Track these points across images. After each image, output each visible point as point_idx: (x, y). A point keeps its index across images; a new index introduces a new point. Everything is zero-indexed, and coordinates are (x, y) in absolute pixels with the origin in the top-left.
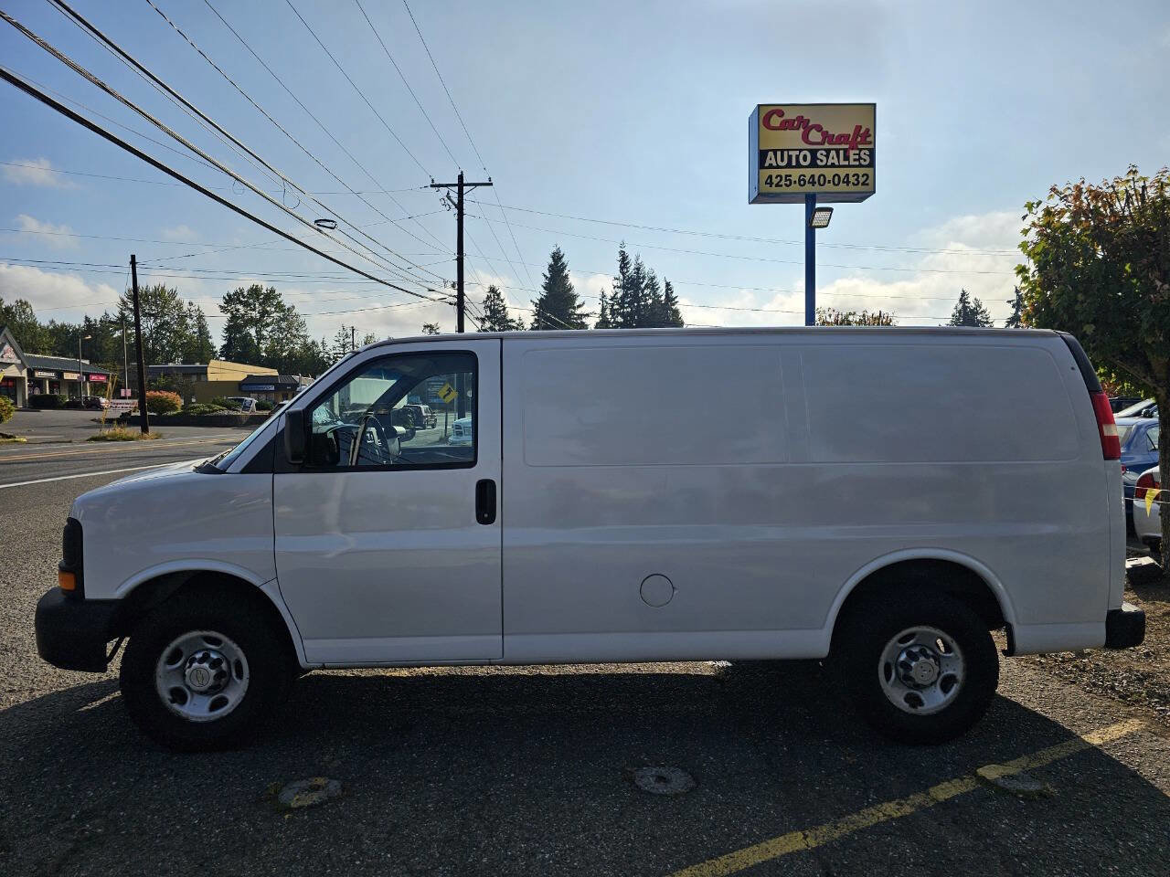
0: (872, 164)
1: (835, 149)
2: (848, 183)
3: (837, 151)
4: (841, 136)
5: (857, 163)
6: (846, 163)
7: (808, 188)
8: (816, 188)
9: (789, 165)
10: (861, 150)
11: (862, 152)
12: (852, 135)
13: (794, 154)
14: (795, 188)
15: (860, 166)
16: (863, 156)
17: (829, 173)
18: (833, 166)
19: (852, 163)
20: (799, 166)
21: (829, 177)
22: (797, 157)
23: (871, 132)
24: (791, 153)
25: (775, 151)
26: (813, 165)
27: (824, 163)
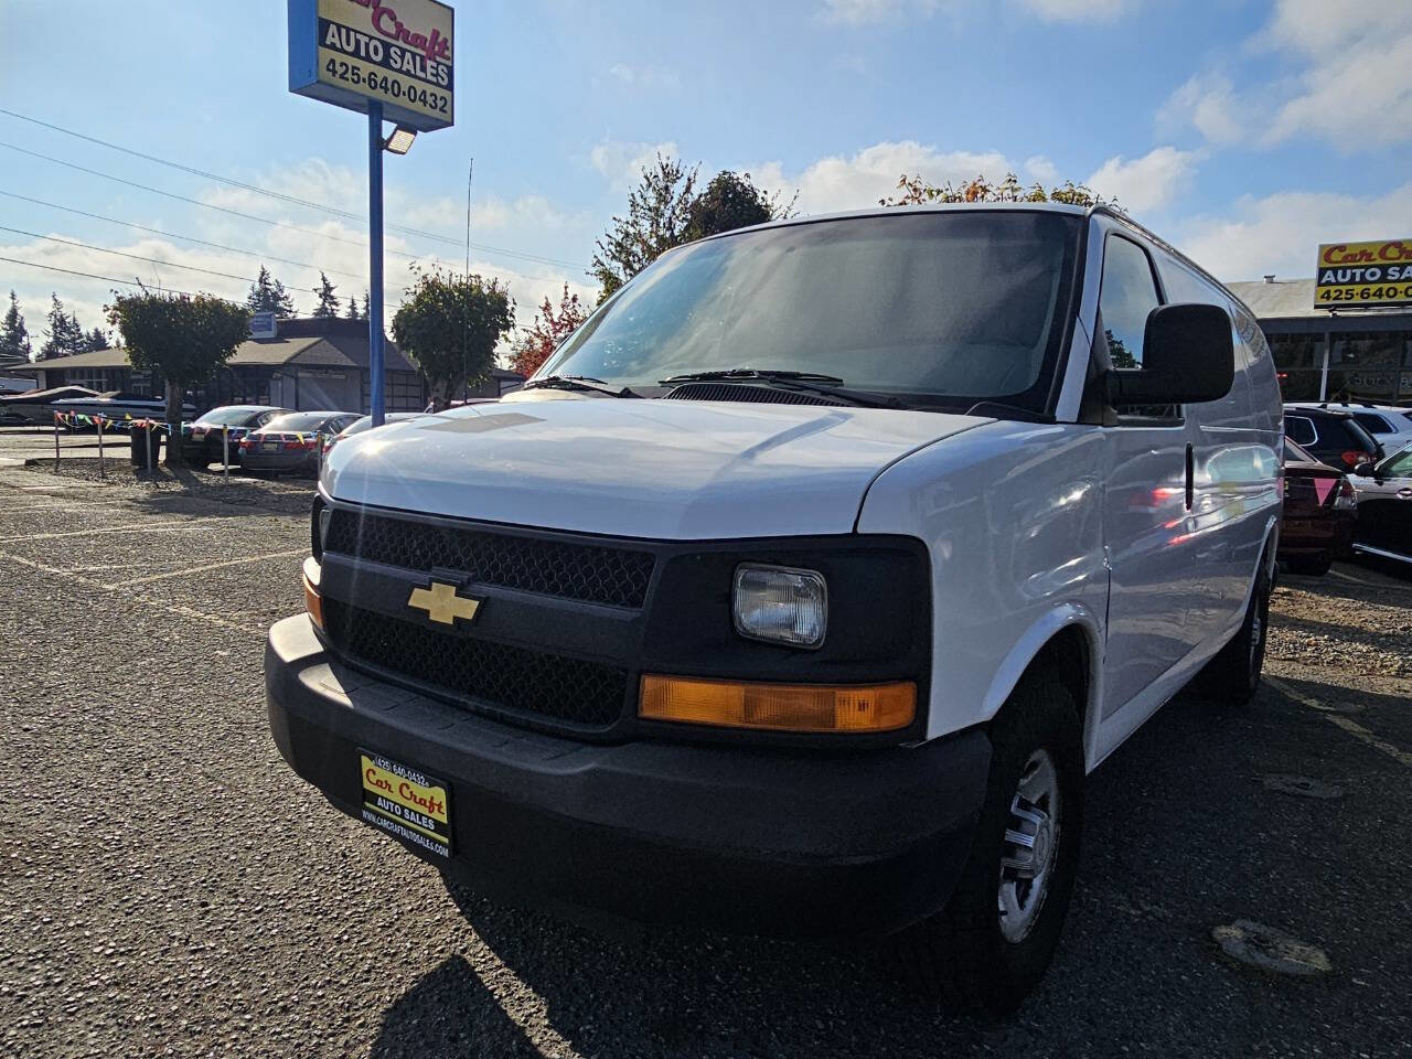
0: (450, 87)
1: (411, 52)
2: (425, 102)
3: (414, 55)
4: (417, 37)
5: (434, 80)
6: (422, 75)
7: (379, 94)
8: (389, 97)
9: (356, 54)
10: (439, 64)
11: (440, 67)
12: (429, 38)
13: (364, 40)
14: (363, 88)
15: (438, 84)
16: (440, 72)
17: (406, 82)
18: (408, 73)
19: (430, 78)
20: (368, 59)
21: (404, 88)
22: (367, 45)
23: (449, 44)
24: (359, 36)
25: (339, 27)
26: (385, 63)
27: (398, 66)
